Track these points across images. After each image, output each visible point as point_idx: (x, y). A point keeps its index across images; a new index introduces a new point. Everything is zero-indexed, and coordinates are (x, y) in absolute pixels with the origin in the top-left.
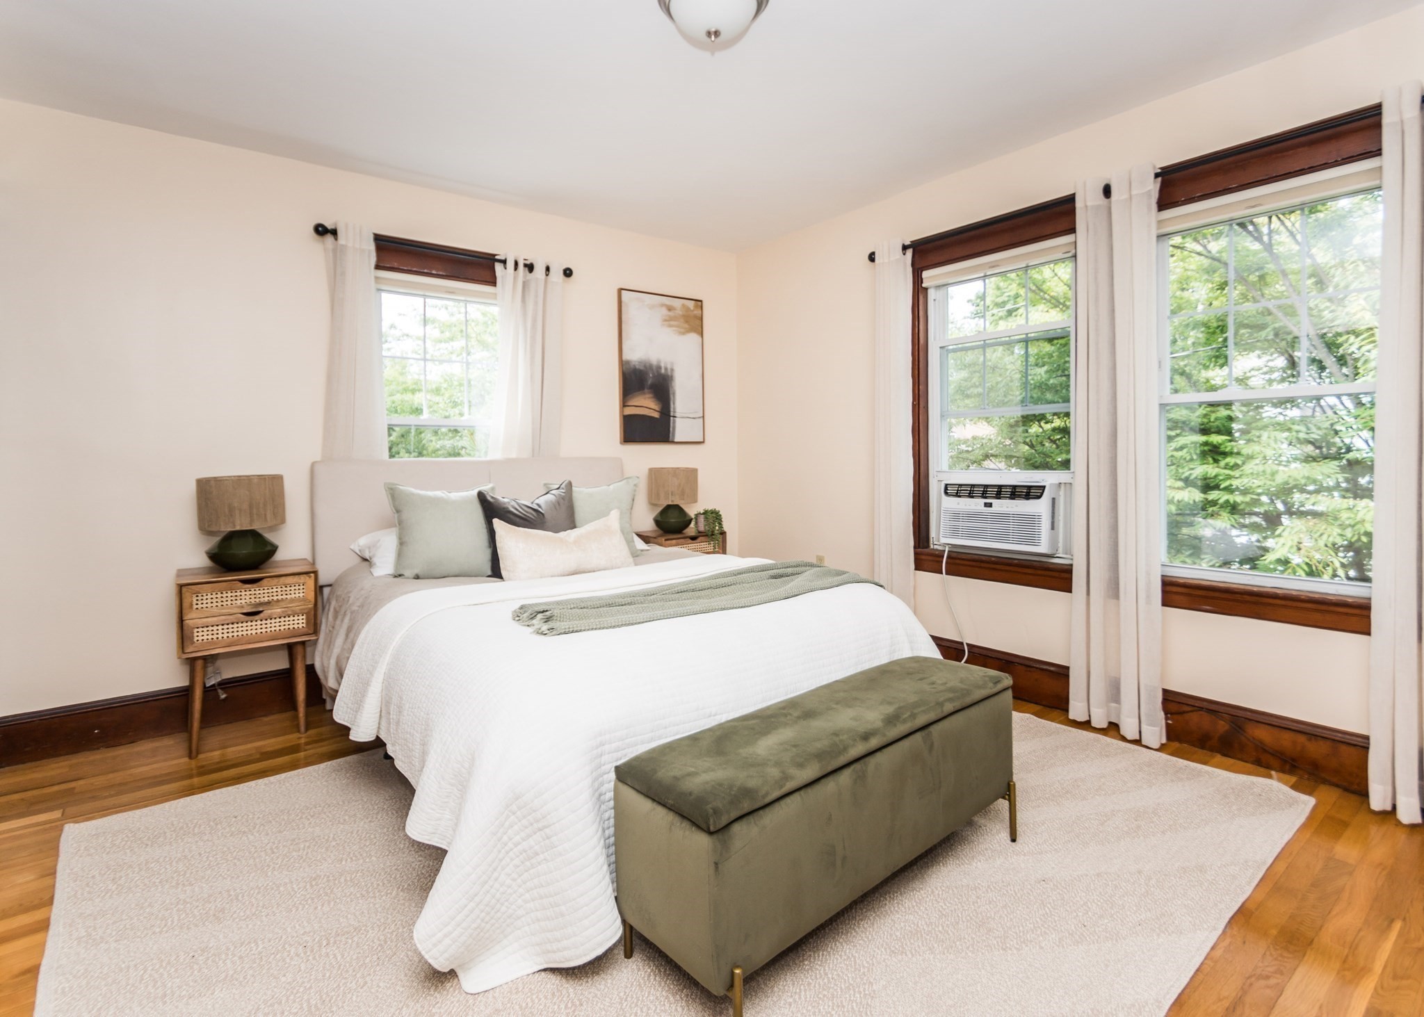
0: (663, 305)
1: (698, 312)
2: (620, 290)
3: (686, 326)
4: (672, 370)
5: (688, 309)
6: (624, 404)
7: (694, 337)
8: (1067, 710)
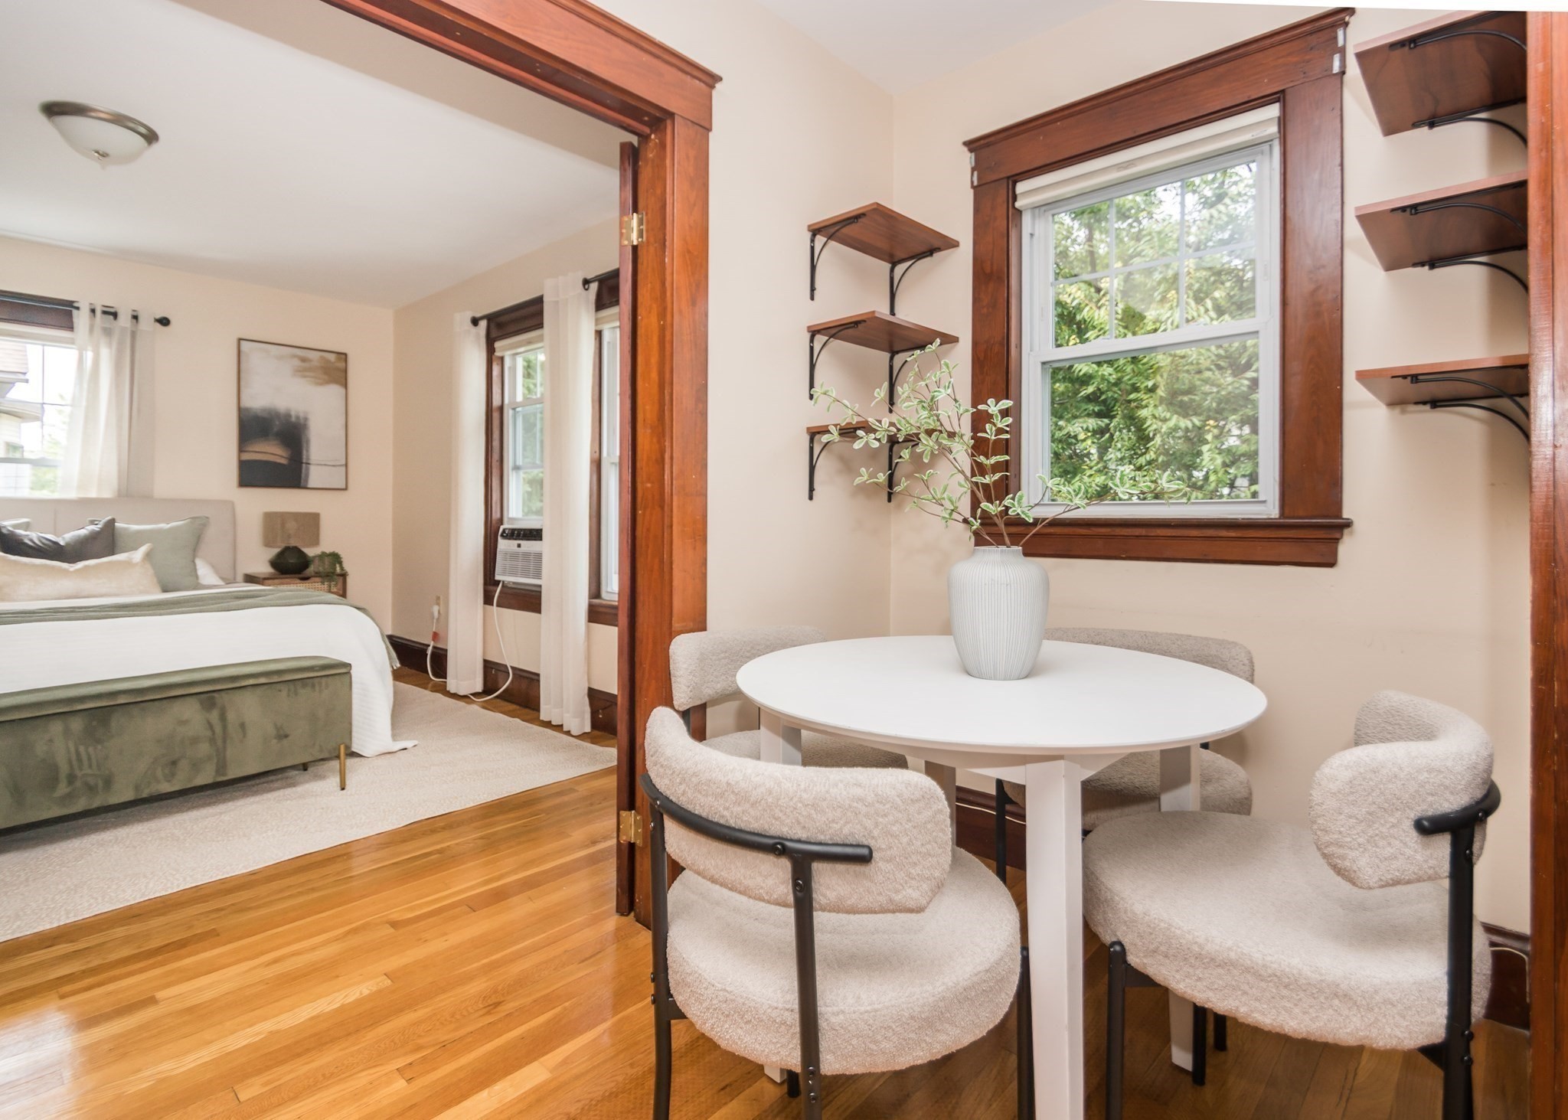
0: (295, 356)
1: (342, 365)
2: (240, 340)
3: (326, 377)
4: (306, 419)
5: (328, 361)
6: (241, 450)
7: (335, 390)
8: (538, 709)
